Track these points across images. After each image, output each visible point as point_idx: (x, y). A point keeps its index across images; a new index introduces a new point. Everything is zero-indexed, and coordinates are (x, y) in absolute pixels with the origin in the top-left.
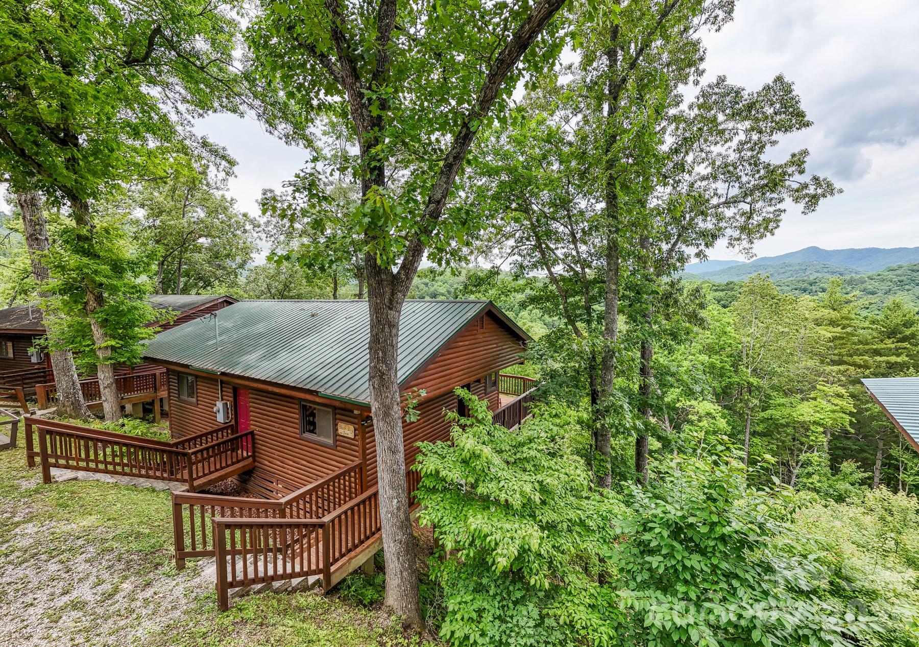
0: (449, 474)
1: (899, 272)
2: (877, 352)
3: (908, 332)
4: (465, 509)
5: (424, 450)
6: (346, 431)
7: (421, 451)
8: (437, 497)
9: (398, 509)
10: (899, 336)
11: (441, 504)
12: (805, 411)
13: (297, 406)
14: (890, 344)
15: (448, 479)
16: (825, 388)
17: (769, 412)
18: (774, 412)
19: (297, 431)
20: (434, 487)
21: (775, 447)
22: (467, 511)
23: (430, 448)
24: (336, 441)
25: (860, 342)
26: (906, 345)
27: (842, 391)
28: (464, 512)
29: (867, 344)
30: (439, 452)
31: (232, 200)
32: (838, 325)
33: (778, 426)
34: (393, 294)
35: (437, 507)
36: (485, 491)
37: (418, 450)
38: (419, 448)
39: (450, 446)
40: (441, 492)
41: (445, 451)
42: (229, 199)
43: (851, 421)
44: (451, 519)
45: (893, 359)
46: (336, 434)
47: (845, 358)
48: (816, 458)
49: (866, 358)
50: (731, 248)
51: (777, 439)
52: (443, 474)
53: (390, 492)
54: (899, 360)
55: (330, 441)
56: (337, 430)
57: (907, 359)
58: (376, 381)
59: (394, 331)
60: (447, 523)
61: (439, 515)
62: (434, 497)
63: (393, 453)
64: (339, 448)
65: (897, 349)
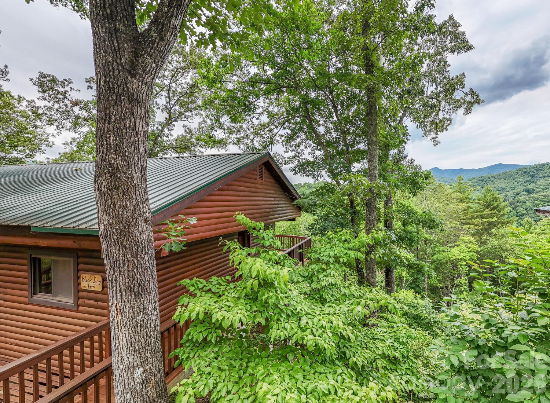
0: (227, 315)
1: (474, 181)
2: (482, 217)
3: (496, 204)
4: (252, 364)
5: (192, 289)
6: (92, 284)
7: (187, 292)
8: (209, 353)
9: (145, 382)
10: (492, 207)
11: (215, 364)
12: (455, 253)
13: (25, 262)
14: (488, 211)
15: (226, 324)
16: (464, 238)
17: (436, 256)
18: (438, 256)
19: (26, 293)
20: (205, 339)
21: (441, 277)
22: (254, 368)
23: (200, 286)
24: (77, 298)
25: (474, 212)
26: (495, 211)
27: (472, 239)
28: (250, 370)
29: (477, 212)
30: (214, 289)
31: (20, 97)
32: (464, 202)
33: (441, 264)
34: (136, 55)
35: (209, 369)
36: (282, 334)
37: (184, 290)
38: (185, 287)
39: (229, 282)
40: (216, 345)
41: (223, 288)
42: (16, 97)
43: (477, 257)
44: (230, 385)
45: (491, 220)
46: (78, 289)
47: (469, 221)
48: (464, 281)
49: (478, 220)
50: (425, 137)
51: (442, 272)
52: (217, 316)
53: (129, 358)
54: (494, 220)
55: (69, 301)
56: (79, 284)
57: (497, 219)
58: (105, 181)
59: (139, 111)
60: (223, 393)
61: (211, 382)
62: (203, 354)
63: (137, 295)
64: (81, 308)
65: (491, 214)
